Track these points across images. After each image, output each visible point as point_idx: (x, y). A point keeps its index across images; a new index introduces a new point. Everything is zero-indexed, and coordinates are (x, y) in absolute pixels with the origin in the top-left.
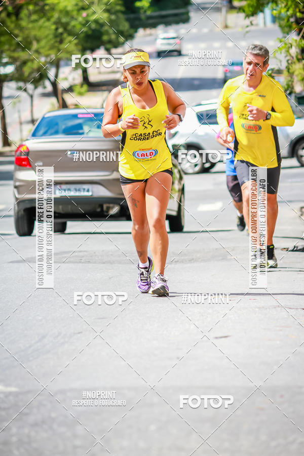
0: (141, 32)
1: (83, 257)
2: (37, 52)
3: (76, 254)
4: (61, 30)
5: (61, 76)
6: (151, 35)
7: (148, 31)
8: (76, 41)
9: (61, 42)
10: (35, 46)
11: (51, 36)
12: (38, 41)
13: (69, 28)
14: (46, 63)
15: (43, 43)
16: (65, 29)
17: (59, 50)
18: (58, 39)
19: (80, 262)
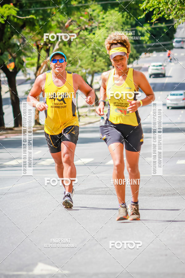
0: (143, 55)
1: (107, 191)
2: (80, 66)
3: (103, 189)
4: (95, 54)
5: (95, 81)
6: (149, 57)
7: (148, 54)
8: (104, 60)
9: (95, 61)
10: (80, 63)
11: (89, 57)
12: (81, 60)
13: (100, 52)
14: (86, 73)
15: (84, 61)
16: (98, 53)
17: (94, 66)
18: (93, 59)
19: (106, 194)
